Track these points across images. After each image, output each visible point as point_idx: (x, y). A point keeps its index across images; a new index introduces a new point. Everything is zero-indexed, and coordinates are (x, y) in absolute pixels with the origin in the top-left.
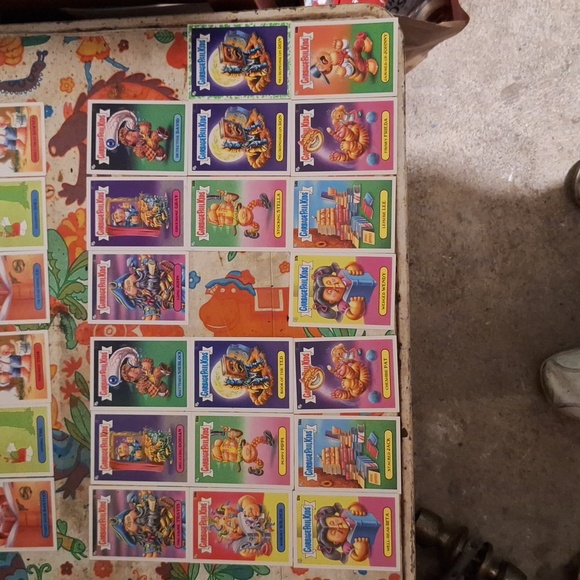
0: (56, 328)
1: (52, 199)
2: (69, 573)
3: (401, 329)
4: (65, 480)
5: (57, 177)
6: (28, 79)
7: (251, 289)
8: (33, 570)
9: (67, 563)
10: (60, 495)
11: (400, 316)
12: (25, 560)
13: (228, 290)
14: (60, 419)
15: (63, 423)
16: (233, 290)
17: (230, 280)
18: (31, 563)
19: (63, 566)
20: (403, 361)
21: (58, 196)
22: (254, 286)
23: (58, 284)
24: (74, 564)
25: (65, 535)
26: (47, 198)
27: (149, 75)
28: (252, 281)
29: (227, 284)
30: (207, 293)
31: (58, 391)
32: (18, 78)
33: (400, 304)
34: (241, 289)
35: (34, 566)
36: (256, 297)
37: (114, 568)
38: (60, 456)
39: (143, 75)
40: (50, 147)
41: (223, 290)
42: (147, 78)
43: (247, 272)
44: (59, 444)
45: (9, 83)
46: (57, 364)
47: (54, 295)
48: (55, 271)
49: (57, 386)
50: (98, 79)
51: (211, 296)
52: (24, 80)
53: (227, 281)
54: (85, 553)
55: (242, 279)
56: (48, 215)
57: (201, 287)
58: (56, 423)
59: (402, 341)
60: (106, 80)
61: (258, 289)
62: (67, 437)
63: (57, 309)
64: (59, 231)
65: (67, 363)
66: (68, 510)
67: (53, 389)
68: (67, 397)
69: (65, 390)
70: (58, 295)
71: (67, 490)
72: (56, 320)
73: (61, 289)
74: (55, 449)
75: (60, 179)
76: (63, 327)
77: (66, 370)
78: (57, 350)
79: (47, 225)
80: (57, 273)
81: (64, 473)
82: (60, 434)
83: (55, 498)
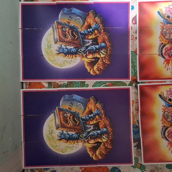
0: (134, 87)
1: (133, 40)
4: (137, 143)
5: (135, 32)
10: (136, 148)
14: (135, 121)
15: (137, 122)
21: (135, 39)
23: (135, 71)
25: (137, 163)
26: (131, 40)
31: (134, 110)
38: (135, 134)
44: (135, 129)
46: (134, 100)
47: (133, 75)
48: (134, 66)
49: (134, 108)
54: (145, 169)
56: (131, 46)
58: (134, 122)
62: (138, 127)
63: (135, 81)
64: (135, 52)
65: (138, 100)
66: (139, 154)
67: (133, 109)
68: (138, 112)
69: (137, 110)
70: (135, 76)
71: (138, 146)
72: (134, 84)
73: (136, 73)
74: (133, 131)
75: (136, 33)
76: (136, 87)
77: (138, 102)
78: (134, 95)
79: (131, 49)
80: (134, 67)
81: (137, 140)
82: (135, 126)
83: (133, 149)
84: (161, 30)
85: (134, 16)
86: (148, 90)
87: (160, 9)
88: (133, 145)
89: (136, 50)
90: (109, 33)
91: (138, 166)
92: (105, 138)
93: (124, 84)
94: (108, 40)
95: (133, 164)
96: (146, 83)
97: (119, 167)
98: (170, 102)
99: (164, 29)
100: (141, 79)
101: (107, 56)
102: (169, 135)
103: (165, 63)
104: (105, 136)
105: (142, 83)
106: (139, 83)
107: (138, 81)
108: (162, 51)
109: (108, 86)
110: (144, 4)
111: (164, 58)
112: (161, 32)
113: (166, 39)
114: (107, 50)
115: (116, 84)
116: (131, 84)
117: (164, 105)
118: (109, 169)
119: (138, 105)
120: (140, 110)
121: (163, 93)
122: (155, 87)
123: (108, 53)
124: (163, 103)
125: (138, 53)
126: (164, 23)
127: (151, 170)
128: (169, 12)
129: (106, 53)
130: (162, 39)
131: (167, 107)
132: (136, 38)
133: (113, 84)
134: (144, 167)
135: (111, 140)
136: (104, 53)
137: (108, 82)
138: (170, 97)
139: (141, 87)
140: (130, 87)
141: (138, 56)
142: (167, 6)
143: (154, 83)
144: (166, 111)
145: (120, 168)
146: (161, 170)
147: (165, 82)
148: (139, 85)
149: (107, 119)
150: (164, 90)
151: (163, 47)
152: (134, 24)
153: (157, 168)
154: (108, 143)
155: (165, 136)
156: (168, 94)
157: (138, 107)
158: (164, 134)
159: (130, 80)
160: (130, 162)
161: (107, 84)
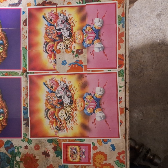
0: (24, 76)
1: (24, 38)
2: (27, 149)
3: (126, 78)
4: (26, 121)
6: (18, 3)
7: (82, 66)
8: (16, 148)
9: (26, 146)
10: (25, 125)
11: (126, 74)
12: (14, 144)
13: (75, 66)
14: (25, 103)
15: (26, 105)
16: (77, 66)
17: (76, 63)
18: (16, 145)
19: (25, 147)
20: (127, 87)
22: (83, 65)
24: (28, 146)
25: (26, 137)
26: (23, 38)
27: (53, 2)
28: (82, 63)
29: (75, 64)
30: (69, 67)
31: (25, 95)
32: (15, 3)
33: (126, 71)
34: (79, 66)
35: (17, 147)
36: (83, 68)
37: (40, 148)
38: (25, 114)
39: (51, 2)
40: (24, 23)
41: (74, 66)
42: (53, 3)
43: (81, 61)
44: (25, 111)
45: (12, 4)
46: (25, 87)
47: (24, 67)
49: (25, 93)
50: (38, 3)
51: (70, 68)
52: (16, 3)
53: (75, 63)
54: (32, 143)
55: (79, 63)
56: (23, 43)
57: (67, 65)
59: (126, 81)
60: (40, 4)
61: (84, 66)
62: (27, 109)
63: (25, 71)
64: (26, 48)
65: (27, 87)
66: (27, 130)
67: (23, 94)
68: (27, 97)
69: (27, 95)
70: (25, 67)
71: (27, 124)
72: (25, 74)
73: (26, 65)
74: (23, 112)
75: (26, 33)
76: (26, 76)
77: (27, 89)
78: (24, 83)
79: (22, 46)
80: (25, 60)
81: (26, 119)
82: (25, 108)
83: (23, 126)
84: (45, 31)
85: (25, 19)
86: (35, 79)
87: (44, 14)
88: (23, 123)
89: (26, 47)
90: (5, 33)
91: (26, 140)
92: (2, 117)
93: (17, 74)
94: (5, 38)
95: (23, 139)
96: (34, 73)
97: (12, 140)
98: (52, 89)
99: (47, 30)
100: (30, 70)
101: (4, 52)
102: (50, 115)
103: (49, 57)
104: (2, 115)
105: (30, 73)
106: (28, 73)
107: (28, 71)
108: (46, 48)
109: (5, 75)
110: (32, 10)
111: (48, 53)
112: (45, 32)
113: (49, 38)
114: (4, 46)
115: (11, 74)
116: (22, 74)
117: (48, 91)
118: (4, 142)
119: (28, 91)
120: (29, 95)
121: (47, 81)
122: (40, 77)
123: (5, 49)
124: (47, 89)
125: (28, 49)
126: (48, 26)
127: (36, 144)
128: (51, 16)
129: (4, 48)
130: (46, 38)
131: (49, 93)
132: (26, 37)
133: (9, 74)
134: (31, 141)
135: (6, 119)
136: (2, 49)
137: (4, 72)
138: (52, 85)
139: (30, 76)
140: (22, 76)
141: (27, 51)
142: (50, 12)
143: (40, 73)
144: (48, 96)
145: (12, 142)
146: (44, 144)
147: (49, 72)
148: (28, 75)
149: (3, 102)
150: (47, 79)
151: (47, 44)
152: (25, 26)
153: (40, 142)
154: (3, 121)
155: (47, 116)
156: (51, 82)
157: (27, 93)
158: (47, 114)
159: (22, 71)
160: (20, 136)
161: (4, 73)
